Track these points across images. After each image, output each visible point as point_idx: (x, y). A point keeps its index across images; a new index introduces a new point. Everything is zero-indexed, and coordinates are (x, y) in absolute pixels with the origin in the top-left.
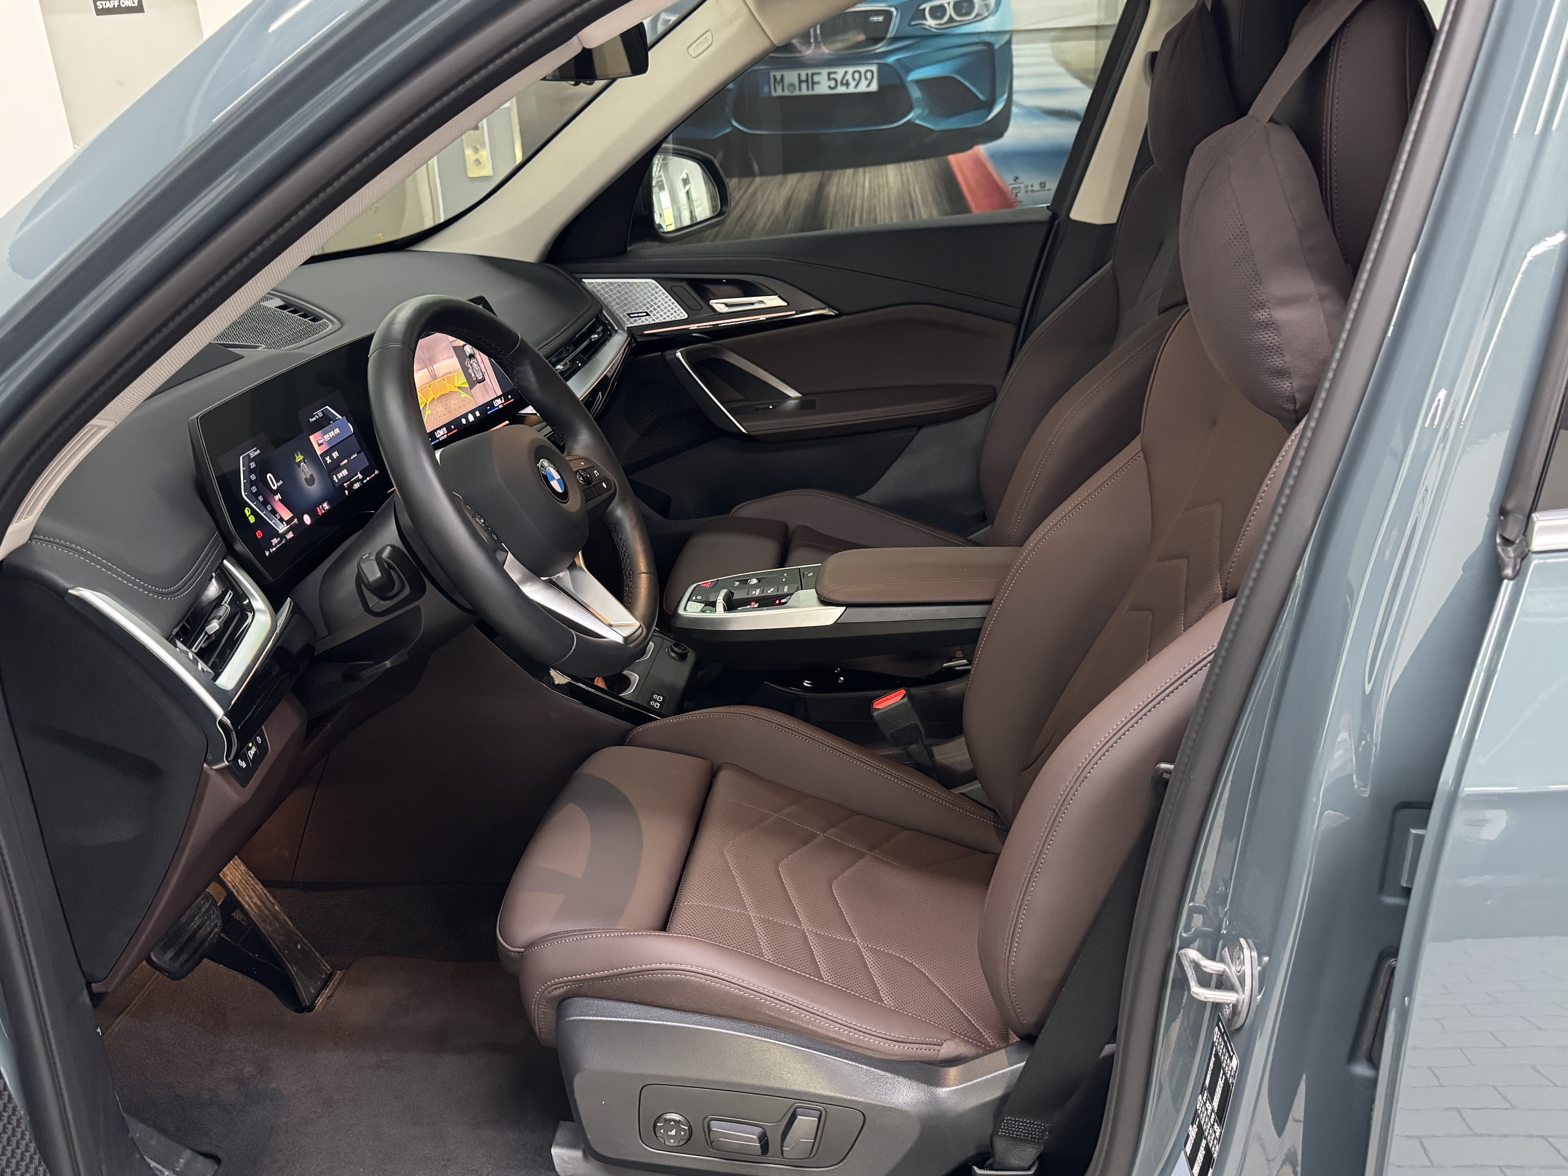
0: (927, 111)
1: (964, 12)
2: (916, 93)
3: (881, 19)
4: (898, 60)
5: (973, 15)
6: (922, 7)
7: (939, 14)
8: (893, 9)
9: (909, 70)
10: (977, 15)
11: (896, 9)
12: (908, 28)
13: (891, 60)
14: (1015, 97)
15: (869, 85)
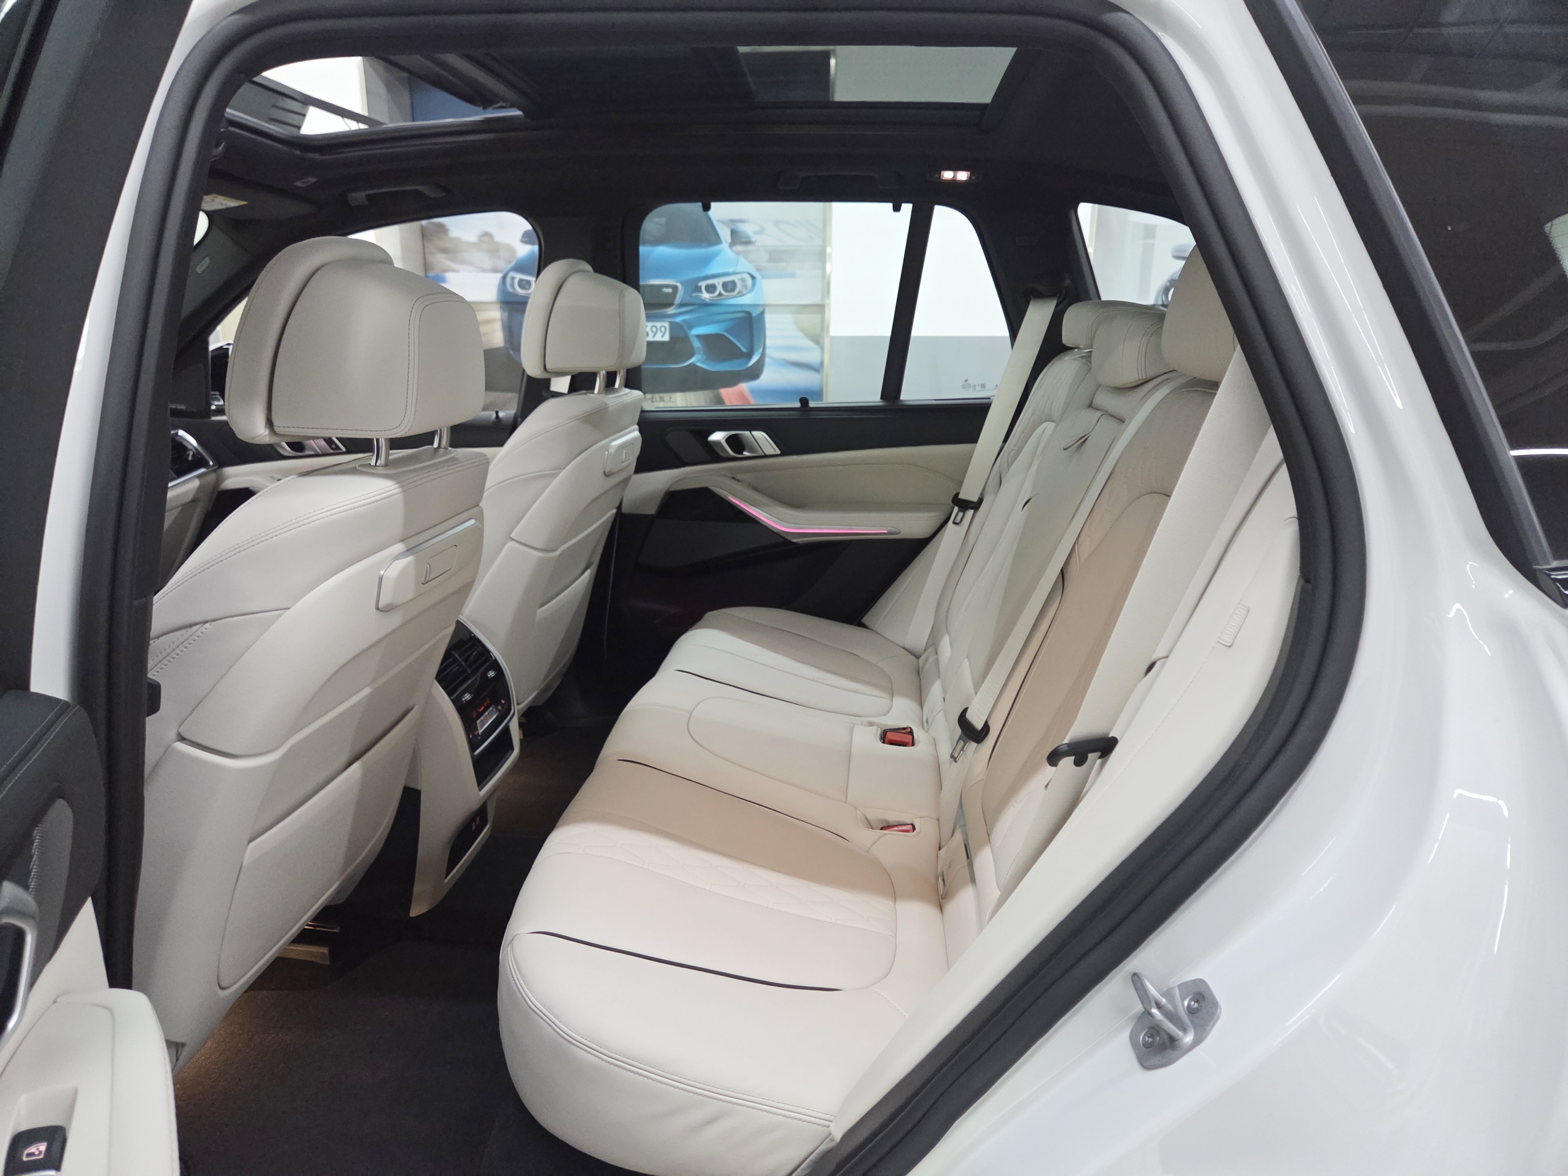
0: (705, 357)
1: (729, 289)
2: (696, 344)
3: (670, 290)
4: (684, 321)
5: (736, 292)
6: (700, 284)
7: (712, 290)
8: (679, 285)
9: (691, 327)
10: (739, 292)
11: (682, 283)
12: (690, 298)
13: (679, 319)
14: (768, 351)
15: (663, 336)
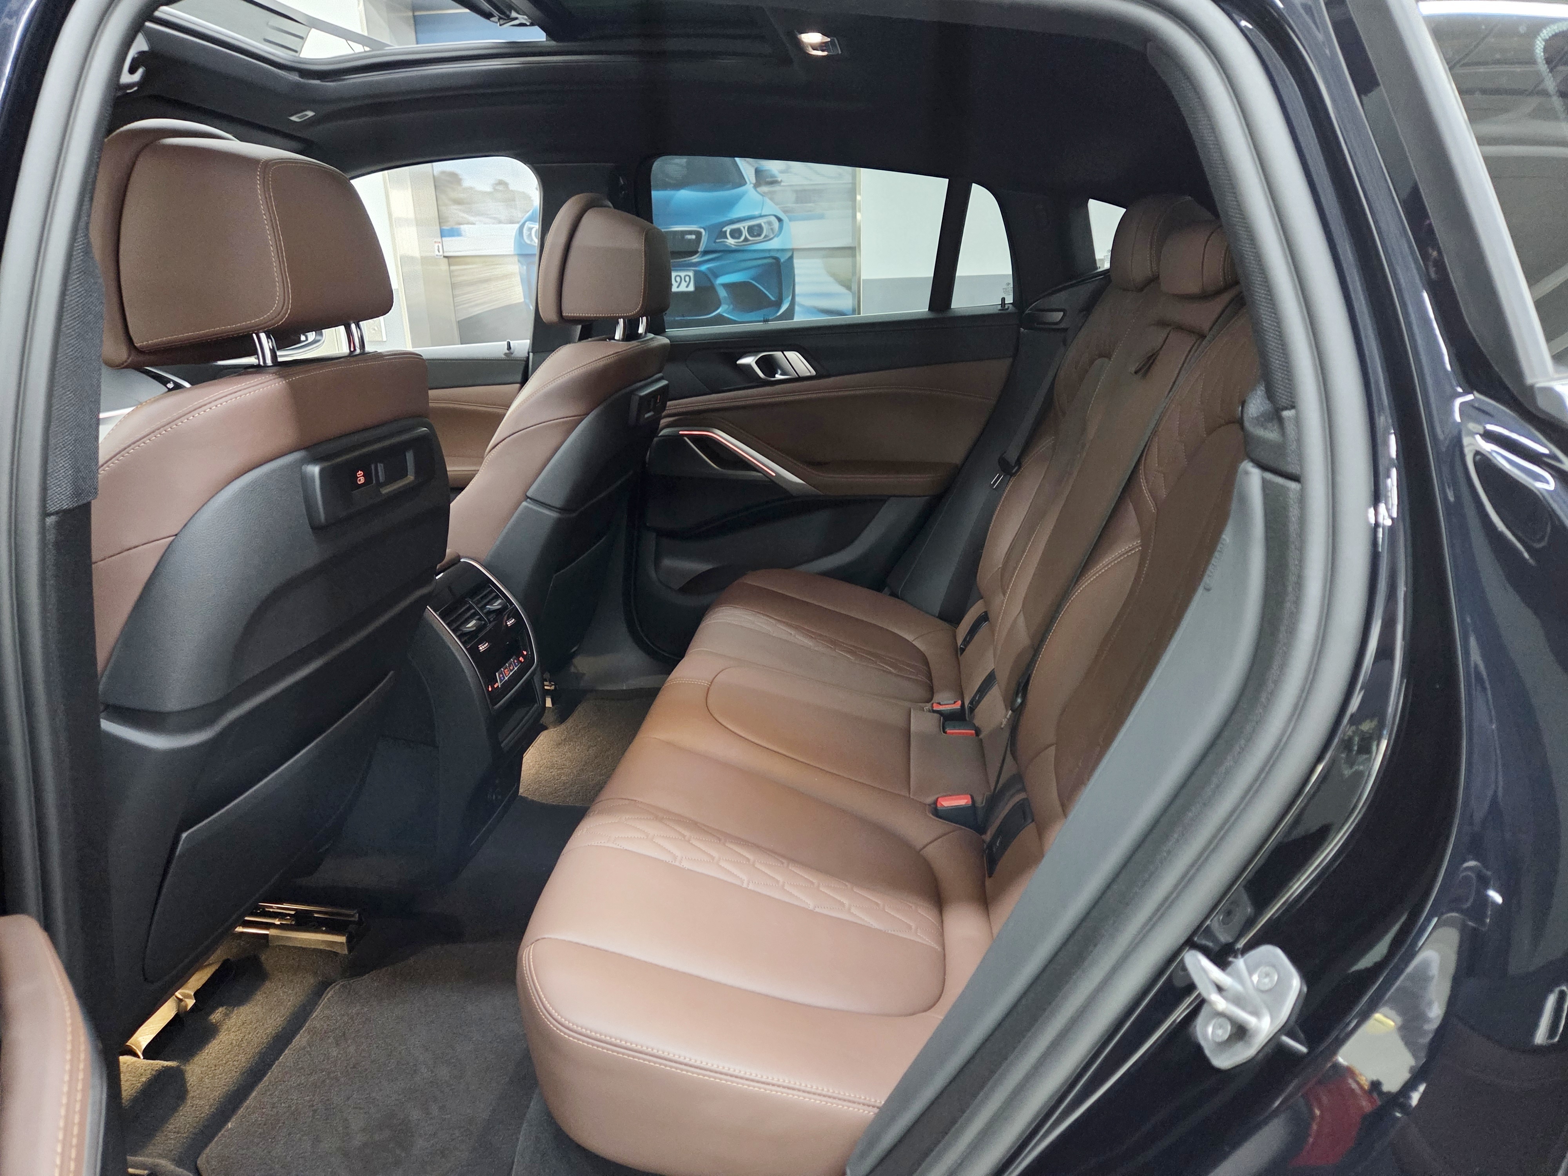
0: (731, 307)
1: (756, 233)
2: (722, 293)
3: (694, 237)
4: (709, 269)
5: (763, 236)
6: (724, 229)
7: (737, 235)
8: (702, 230)
9: (716, 276)
10: (766, 236)
11: (705, 229)
12: (715, 244)
13: (703, 268)
14: (797, 299)
15: (687, 286)
